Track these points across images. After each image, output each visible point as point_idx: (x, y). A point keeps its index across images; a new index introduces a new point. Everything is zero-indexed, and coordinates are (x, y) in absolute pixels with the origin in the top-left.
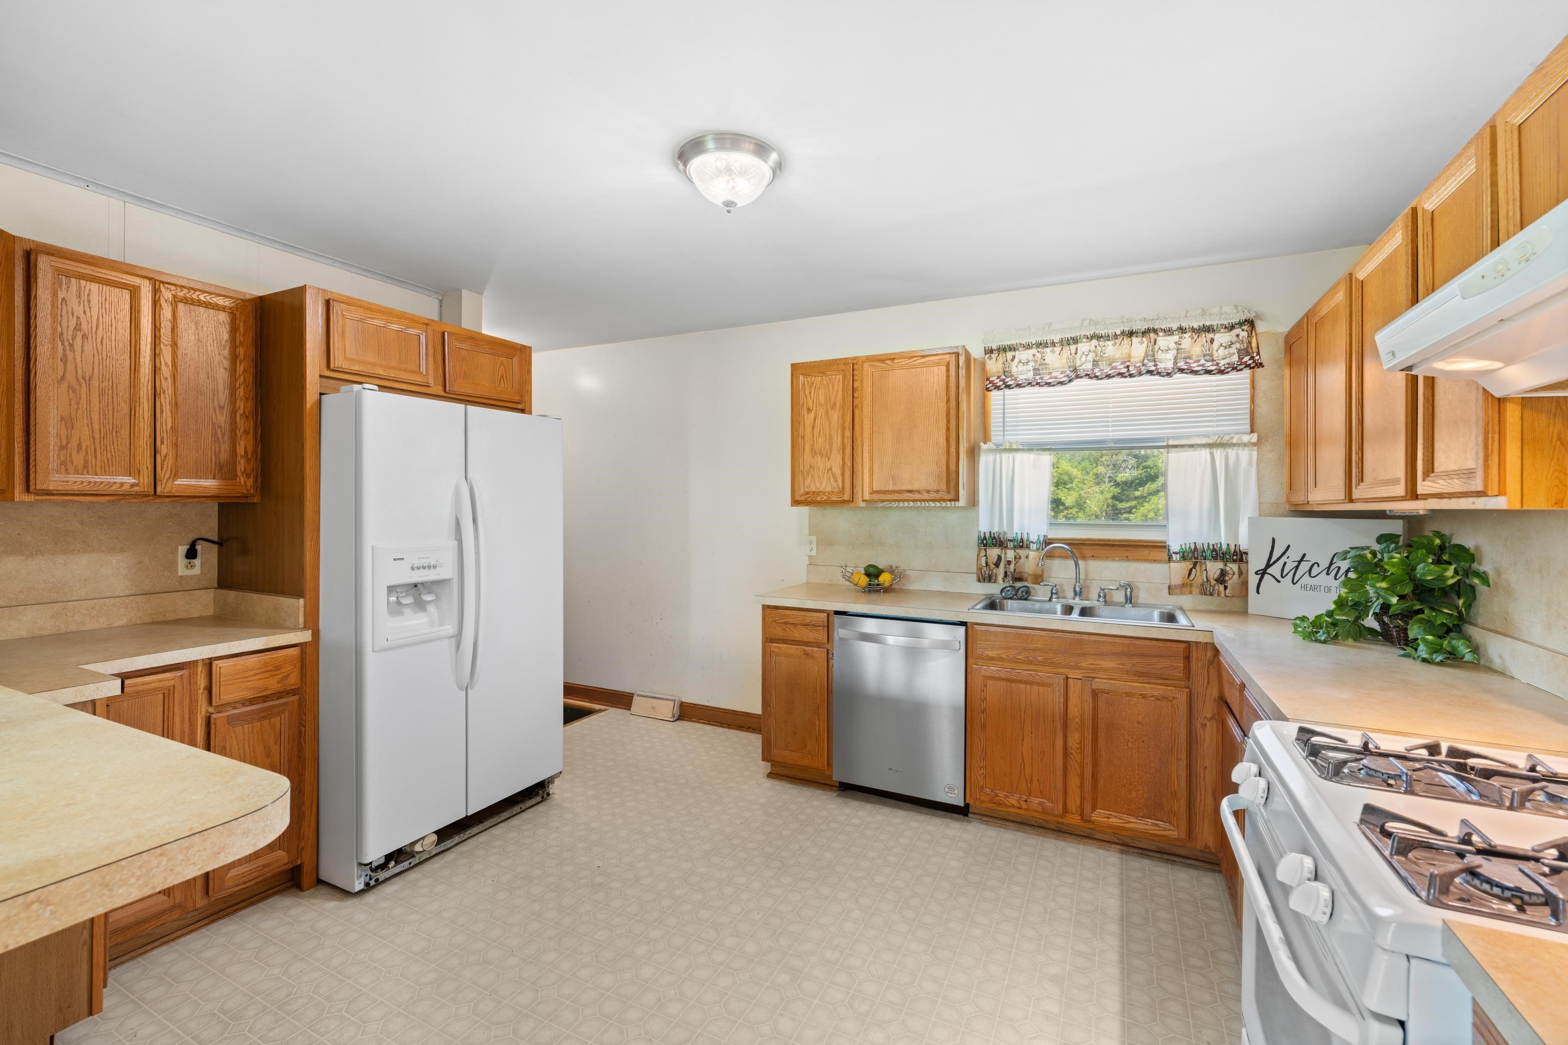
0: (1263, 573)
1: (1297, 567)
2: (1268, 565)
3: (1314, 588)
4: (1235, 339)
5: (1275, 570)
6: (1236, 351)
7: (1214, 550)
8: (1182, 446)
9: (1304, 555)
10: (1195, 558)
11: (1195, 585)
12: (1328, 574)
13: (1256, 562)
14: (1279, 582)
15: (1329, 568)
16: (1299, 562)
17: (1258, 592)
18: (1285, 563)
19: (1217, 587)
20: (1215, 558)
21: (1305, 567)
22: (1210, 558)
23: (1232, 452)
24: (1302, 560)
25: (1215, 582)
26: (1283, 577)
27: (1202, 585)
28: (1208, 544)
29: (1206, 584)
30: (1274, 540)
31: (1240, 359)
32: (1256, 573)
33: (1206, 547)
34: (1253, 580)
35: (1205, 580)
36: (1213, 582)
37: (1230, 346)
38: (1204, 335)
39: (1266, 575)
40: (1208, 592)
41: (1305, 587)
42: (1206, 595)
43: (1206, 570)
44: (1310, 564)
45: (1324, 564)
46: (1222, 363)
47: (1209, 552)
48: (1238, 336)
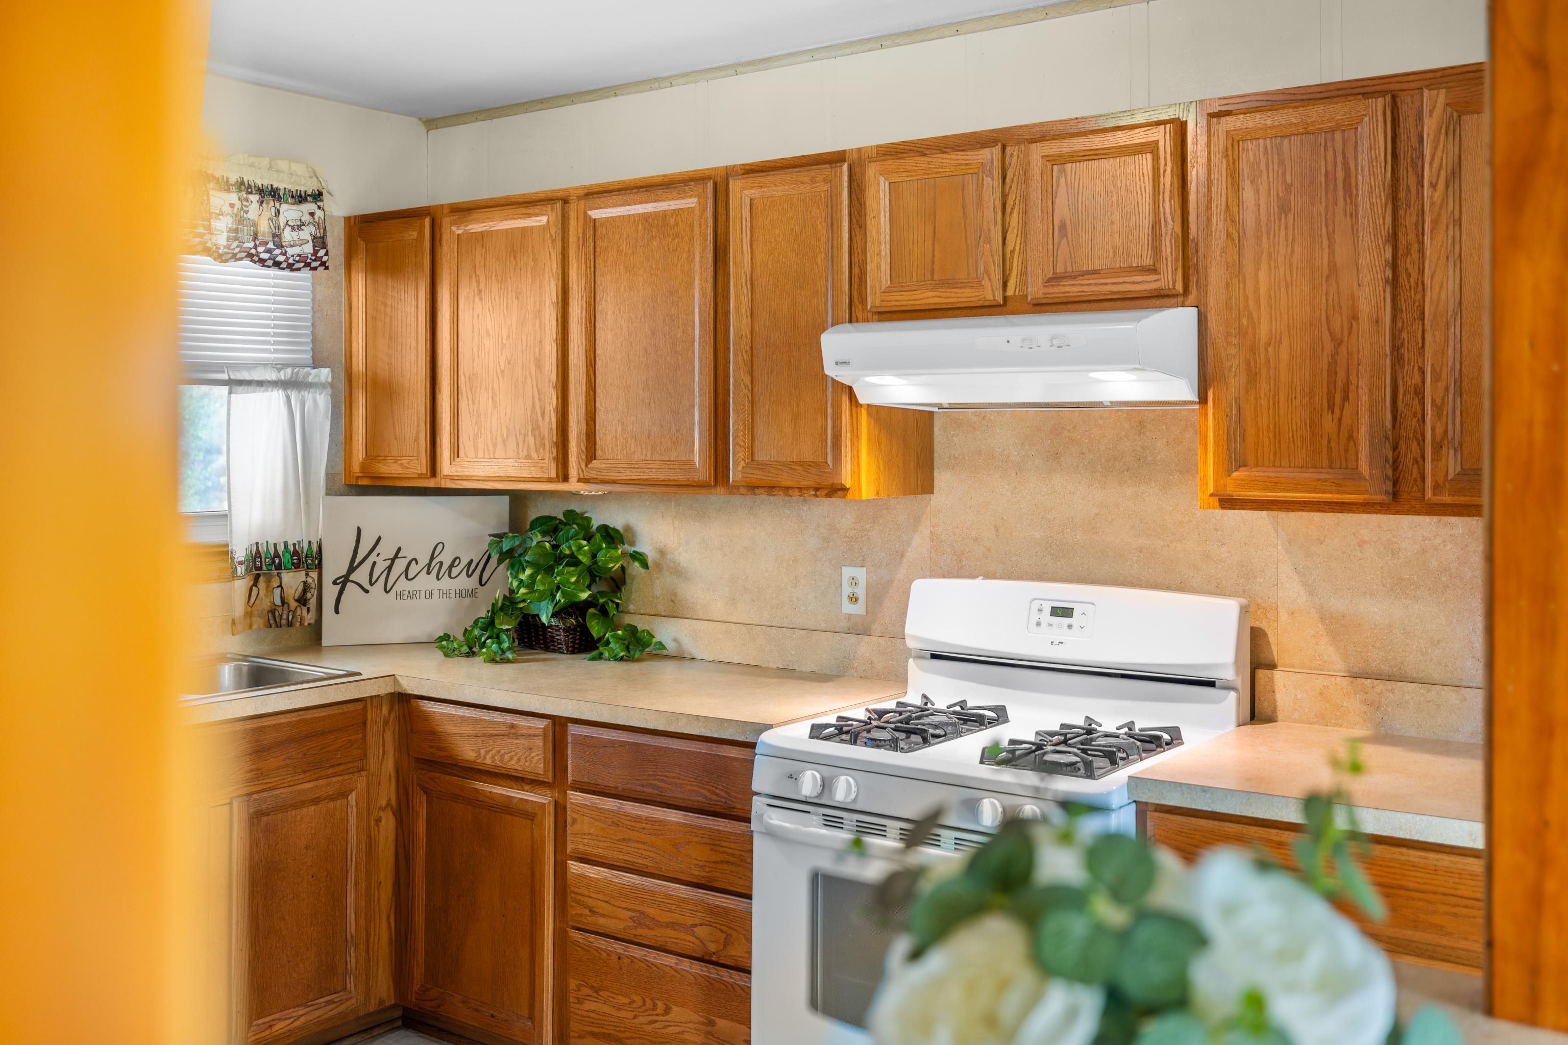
0: (343, 582)
1: (390, 568)
2: (352, 569)
3: (412, 595)
4: (307, 218)
5: (360, 575)
6: (310, 239)
7: (295, 553)
8: (249, 383)
9: (399, 549)
10: (257, 569)
11: (256, 613)
12: (428, 573)
13: (335, 567)
14: (367, 591)
15: (429, 565)
16: (393, 560)
17: (337, 612)
18: (374, 563)
19: (298, 612)
20: (297, 566)
21: (400, 565)
22: (289, 565)
23: (309, 396)
24: (396, 556)
25: (296, 604)
26: (371, 584)
27: (272, 611)
28: (286, 543)
29: (280, 609)
30: (359, 530)
31: (315, 252)
32: (335, 583)
33: (281, 549)
34: (330, 593)
35: (278, 602)
36: (293, 604)
37: (299, 227)
38: (272, 203)
39: (349, 584)
40: (284, 622)
41: (401, 595)
42: (278, 626)
43: (280, 586)
44: (406, 561)
45: (424, 560)
46: (290, 251)
47: (288, 556)
48: (312, 214)
